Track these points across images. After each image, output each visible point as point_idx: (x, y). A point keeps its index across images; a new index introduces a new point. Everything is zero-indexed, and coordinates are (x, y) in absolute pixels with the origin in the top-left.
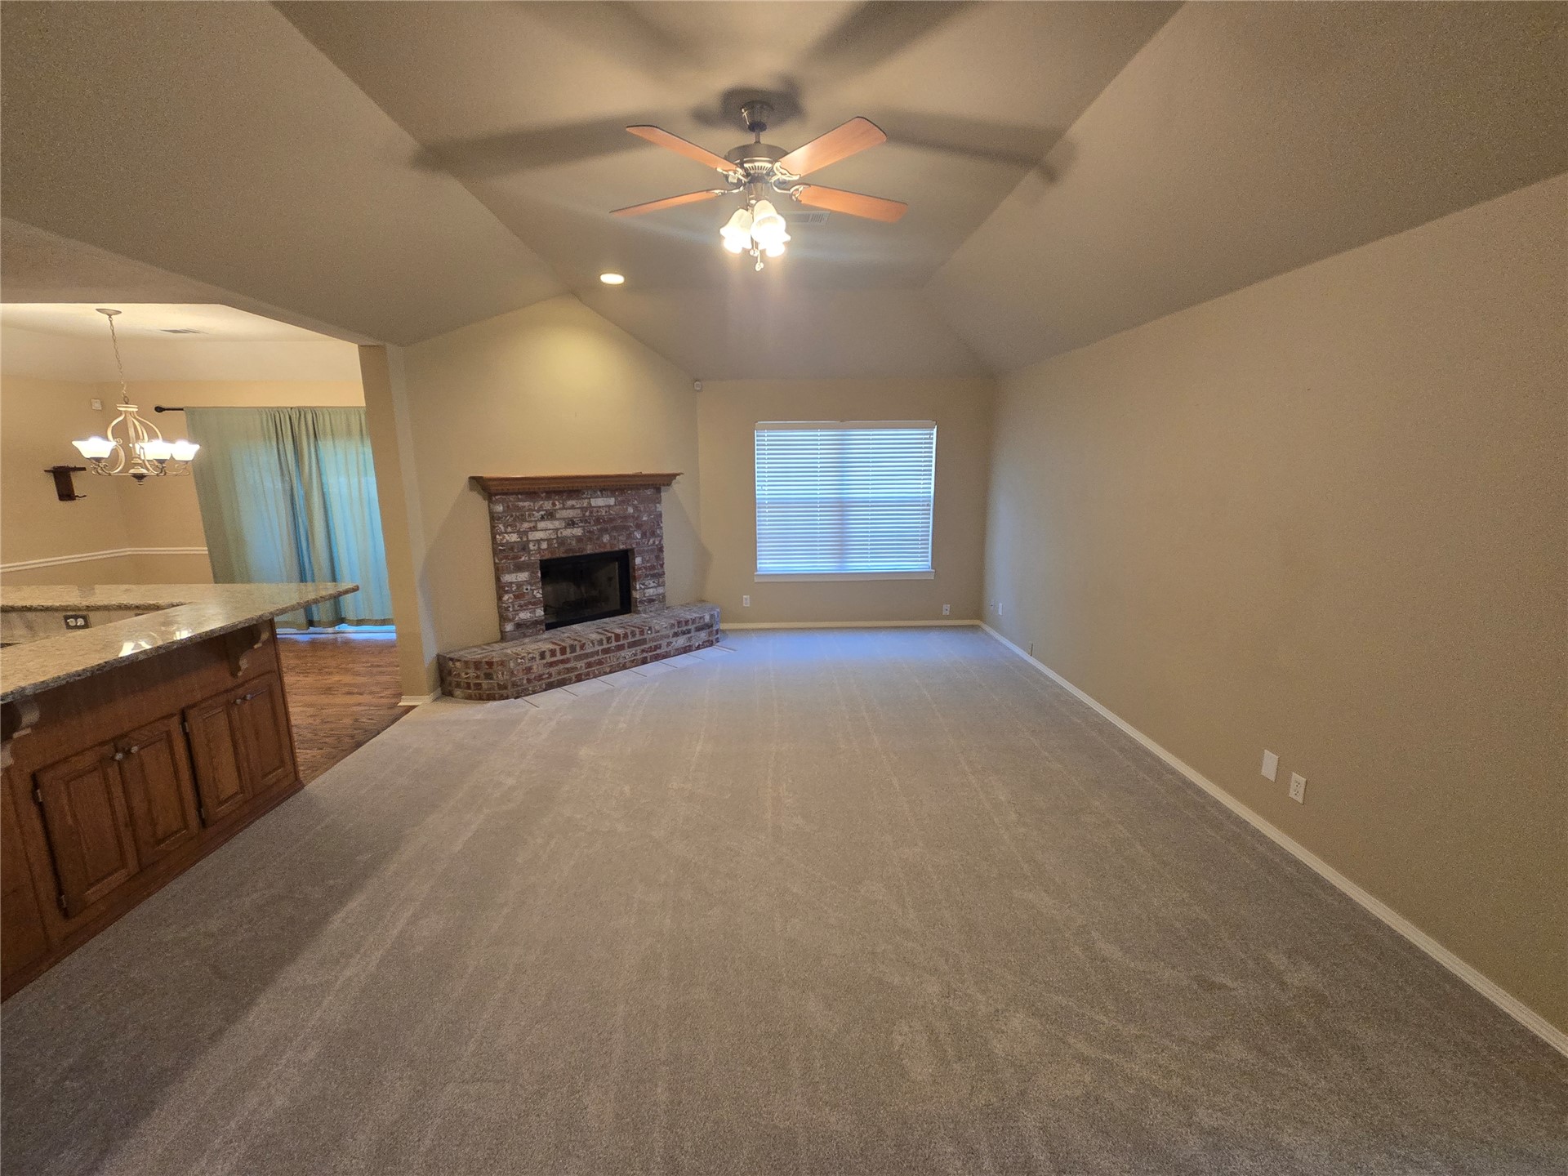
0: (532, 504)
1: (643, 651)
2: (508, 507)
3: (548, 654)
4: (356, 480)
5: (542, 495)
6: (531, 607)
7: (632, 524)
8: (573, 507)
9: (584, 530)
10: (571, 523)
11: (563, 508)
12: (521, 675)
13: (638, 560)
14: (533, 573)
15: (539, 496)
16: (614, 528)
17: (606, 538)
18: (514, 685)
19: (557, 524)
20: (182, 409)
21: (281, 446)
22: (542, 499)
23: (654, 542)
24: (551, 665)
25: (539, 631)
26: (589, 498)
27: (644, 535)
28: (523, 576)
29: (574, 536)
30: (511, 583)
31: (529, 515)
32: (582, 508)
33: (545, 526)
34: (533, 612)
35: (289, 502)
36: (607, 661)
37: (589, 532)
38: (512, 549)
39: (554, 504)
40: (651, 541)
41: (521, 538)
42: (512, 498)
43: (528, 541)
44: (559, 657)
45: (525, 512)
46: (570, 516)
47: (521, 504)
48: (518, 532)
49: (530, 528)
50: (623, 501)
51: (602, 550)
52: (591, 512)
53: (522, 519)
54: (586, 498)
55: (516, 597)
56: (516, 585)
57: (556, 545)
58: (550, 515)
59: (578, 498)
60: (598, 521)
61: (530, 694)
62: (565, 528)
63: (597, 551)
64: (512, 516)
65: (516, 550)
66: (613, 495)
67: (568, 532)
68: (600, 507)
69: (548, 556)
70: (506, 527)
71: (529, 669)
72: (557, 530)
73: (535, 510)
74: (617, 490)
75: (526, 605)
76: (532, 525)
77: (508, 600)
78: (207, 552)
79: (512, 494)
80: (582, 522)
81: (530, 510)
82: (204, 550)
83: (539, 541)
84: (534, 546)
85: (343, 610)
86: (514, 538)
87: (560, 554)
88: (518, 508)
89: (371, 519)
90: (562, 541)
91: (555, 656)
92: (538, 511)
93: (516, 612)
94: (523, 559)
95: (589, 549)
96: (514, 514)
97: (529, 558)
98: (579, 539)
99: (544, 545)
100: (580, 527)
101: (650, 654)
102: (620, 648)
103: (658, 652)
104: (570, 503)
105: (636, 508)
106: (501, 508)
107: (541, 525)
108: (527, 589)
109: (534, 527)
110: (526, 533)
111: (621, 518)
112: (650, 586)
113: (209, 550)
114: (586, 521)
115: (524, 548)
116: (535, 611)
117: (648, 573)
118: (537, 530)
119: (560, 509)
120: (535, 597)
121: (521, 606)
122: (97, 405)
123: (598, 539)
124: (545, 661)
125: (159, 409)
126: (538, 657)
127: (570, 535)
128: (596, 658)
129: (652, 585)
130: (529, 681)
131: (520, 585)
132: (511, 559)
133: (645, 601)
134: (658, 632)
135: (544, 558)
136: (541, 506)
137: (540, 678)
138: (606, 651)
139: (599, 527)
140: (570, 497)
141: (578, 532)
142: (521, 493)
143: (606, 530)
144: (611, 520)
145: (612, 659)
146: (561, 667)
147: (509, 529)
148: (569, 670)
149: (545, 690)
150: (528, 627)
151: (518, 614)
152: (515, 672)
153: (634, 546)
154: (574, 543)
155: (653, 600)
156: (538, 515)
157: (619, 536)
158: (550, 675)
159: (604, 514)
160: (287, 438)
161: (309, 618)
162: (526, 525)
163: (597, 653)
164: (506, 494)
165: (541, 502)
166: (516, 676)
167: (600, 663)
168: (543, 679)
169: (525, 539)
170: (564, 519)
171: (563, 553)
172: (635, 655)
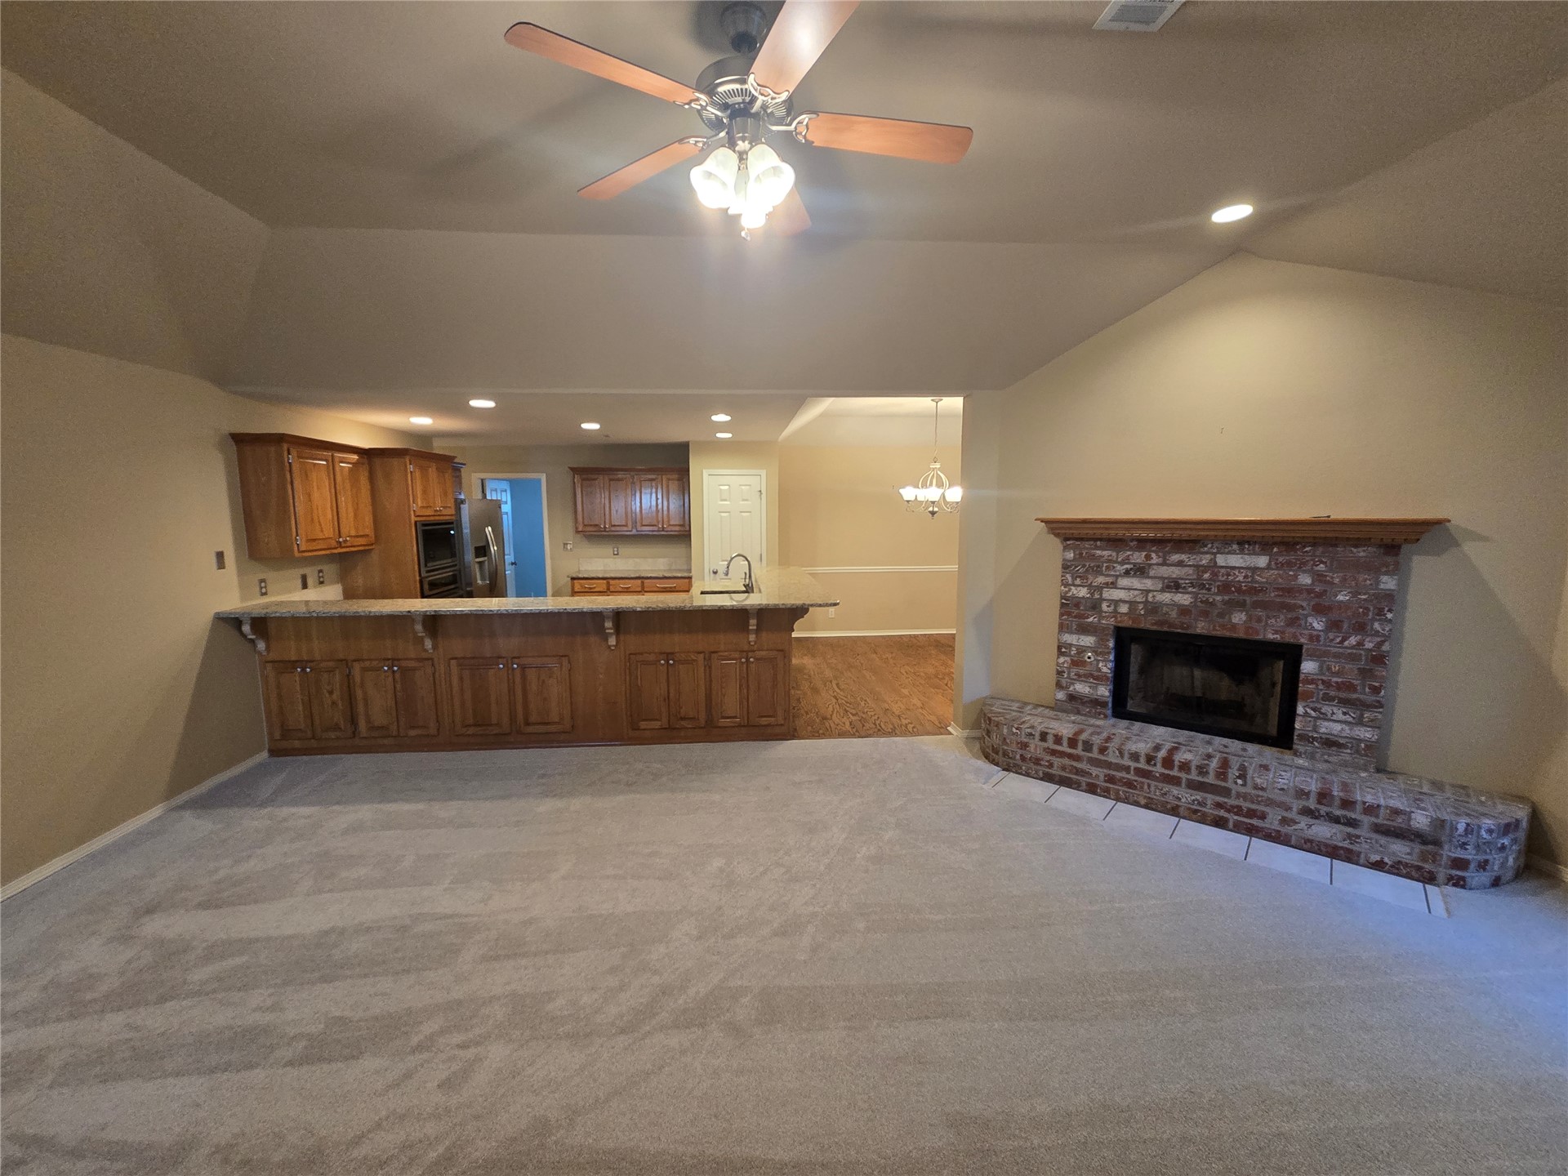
0: (1114, 554)
1: (1219, 805)
2: (1081, 554)
3: (1050, 738)
5: (1132, 544)
6: (1091, 680)
7: (1304, 604)
8: (1180, 564)
9: (1196, 598)
10: (1174, 586)
11: (1164, 564)
12: (1014, 747)
13: (1308, 667)
14: (1102, 641)
15: (1127, 545)
16: (1264, 605)
17: (1239, 618)
18: (1005, 754)
19: (1148, 584)
22: (1131, 549)
23: (1360, 644)
24: (1053, 753)
25: (1100, 714)
26: (1215, 554)
27: (1334, 625)
28: (1088, 640)
29: (1175, 605)
30: (1071, 645)
31: (1107, 567)
32: (1197, 567)
33: (1130, 584)
34: (1095, 688)
36: (1142, 788)
37: (1206, 602)
38: (1077, 605)
39: (1148, 557)
40: (1353, 640)
41: (1092, 594)
42: (1087, 545)
43: (1102, 600)
44: (1065, 748)
45: (1103, 562)
46: (1174, 576)
47: (1099, 552)
48: (1090, 586)
49: (1107, 584)
50: (1289, 564)
51: (1228, 634)
52: (1215, 574)
53: (1097, 571)
54: (1207, 553)
55: (1075, 663)
56: (1077, 649)
57: (1142, 612)
58: (1140, 571)
59: (1191, 551)
60: (1225, 588)
61: (1021, 774)
62: (1162, 591)
63: (1214, 633)
64: (1084, 566)
65: (1082, 608)
66: (1263, 552)
67: (1166, 597)
68: (1234, 568)
69: (1127, 623)
70: (1074, 579)
71: (1025, 746)
72: (1148, 591)
73: (1119, 563)
74: (1275, 544)
75: (1085, 676)
76: (1110, 580)
77: (1063, 663)
79: (1088, 540)
80: (1193, 586)
81: (1110, 561)
83: (1116, 603)
84: (1108, 606)
86: (1083, 592)
87: (1147, 624)
88: (1093, 557)
90: (1153, 608)
91: (1061, 744)
92: (1122, 563)
93: (1072, 682)
94: (1091, 619)
95: (1201, 627)
96: (1087, 564)
97: (1099, 620)
98: (1184, 611)
99: (1124, 609)
100: (1188, 593)
101: (1236, 817)
102: (1176, 781)
103: (1255, 822)
104: (1175, 557)
105: (1319, 577)
106: (1072, 555)
107: (1124, 582)
108: (1089, 658)
109: (1112, 583)
110: (1100, 588)
111: (1278, 589)
112: (1334, 717)
114: (1202, 586)
115: (1095, 606)
116: (1096, 687)
117: (1332, 693)
118: (1116, 588)
119: (1158, 564)
120: (1099, 670)
121: (1077, 675)
123: (1221, 615)
124: (1045, 745)
126: (1037, 737)
127: (1167, 601)
128: (1123, 774)
129: (1341, 717)
130: (1023, 758)
131: (1081, 650)
132: (1075, 617)
133: (1313, 738)
134: (1262, 789)
135: (1120, 625)
136: (1128, 558)
137: (1037, 761)
138: (1138, 771)
139: (1226, 598)
140: (1179, 550)
141: (1184, 599)
142: (1101, 540)
143: (1241, 605)
144: (1253, 591)
145: (1155, 790)
146: (1066, 761)
147: (1078, 581)
148: (1078, 772)
149: (1041, 779)
150: (1083, 703)
151: (1073, 684)
152: (1008, 741)
153: (1302, 640)
154: (1174, 614)
155: (1340, 746)
156: (1121, 569)
157: (1268, 617)
158: (1051, 765)
159: (1241, 578)
162: (1101, 579)
163: (1127, 769)
164: (1081, 539)
165: (1129, 553)
166: (1007, 744)
167: (1130, 784)
168: (1040, 765)
169: (1097, 596)
170: (1162, 578)
171: (1153, 624)
172: (1202, 804)
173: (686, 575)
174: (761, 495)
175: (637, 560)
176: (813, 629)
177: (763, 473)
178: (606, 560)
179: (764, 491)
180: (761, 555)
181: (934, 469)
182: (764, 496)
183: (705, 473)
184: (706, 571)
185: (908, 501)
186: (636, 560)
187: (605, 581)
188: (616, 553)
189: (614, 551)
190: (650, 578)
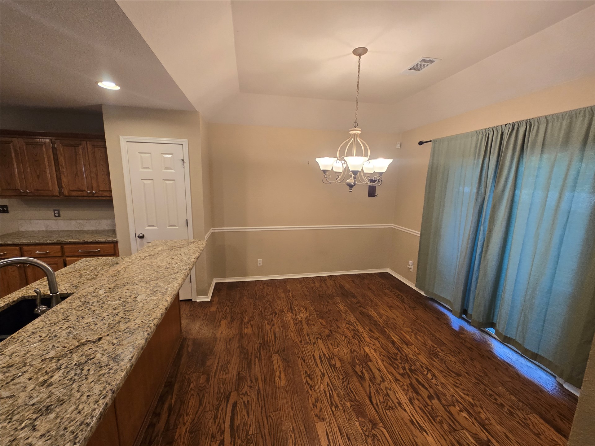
4: (557, 195)
20: (431, 141)
21: (487, 159)
35: (477, 211)
78: (419, 235)
82: (418, 233)
85: (495, 317)
89: (561, 240)
113: (421, 234)
122: (398, 146)
125: (421, 143)
160: (494, 153)
161: (465, 307)
173: (110, 239)
174: (184, 164)
175: (81, 222)
176: (245, 275)
177: (185, 142)
178: (47, 222)
179: (187, 161)
180: (187, 220)
181: (354, 135)
182: (187, 165)
183: (123, 140)
184: (132, 236)
185: (325, 171)
186: (79, 221)
187: (17, 248)
188: (57, 215)
189: (55, 213)
190: (71, 243)
